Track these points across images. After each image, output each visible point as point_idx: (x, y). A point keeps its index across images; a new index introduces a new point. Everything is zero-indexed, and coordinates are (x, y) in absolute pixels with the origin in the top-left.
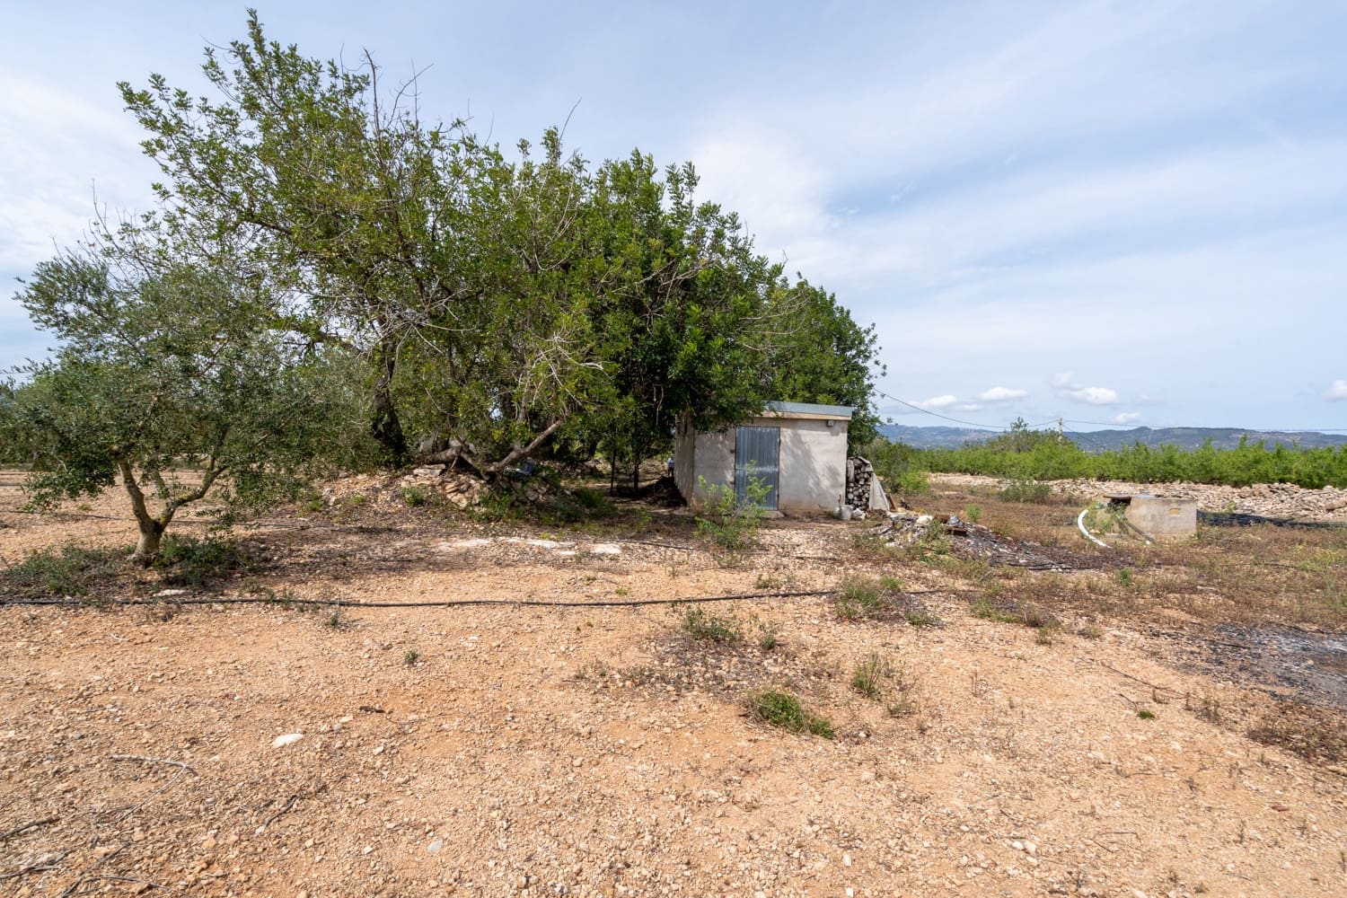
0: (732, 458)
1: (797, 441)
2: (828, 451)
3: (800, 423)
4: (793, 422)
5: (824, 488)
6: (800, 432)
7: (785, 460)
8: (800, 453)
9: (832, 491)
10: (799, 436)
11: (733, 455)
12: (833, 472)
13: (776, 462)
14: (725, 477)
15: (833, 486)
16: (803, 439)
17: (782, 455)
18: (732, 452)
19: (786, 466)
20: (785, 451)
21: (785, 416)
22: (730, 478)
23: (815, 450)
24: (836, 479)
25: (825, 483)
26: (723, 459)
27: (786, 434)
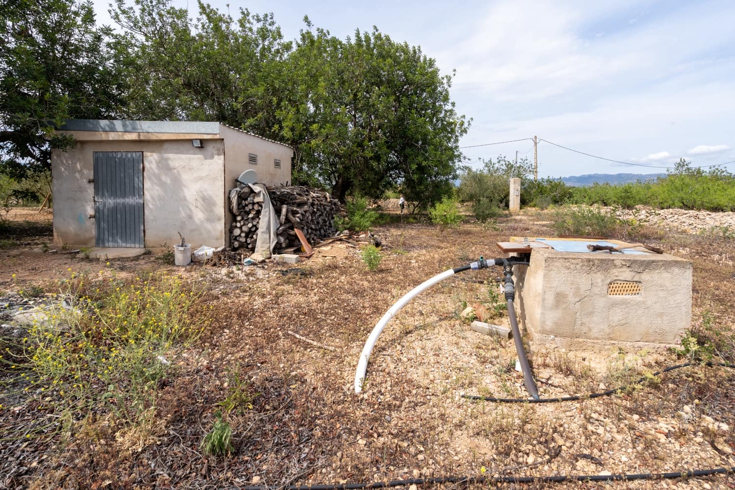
0: (90, 190)
1: (165, 167)
2: (201, 178)
3: (166, 146)
4: (159, 144)
5: (197, 221)
6: (166, 155)
7: (151, 191)
8: (169, 181)
9: (209, 226)
10: (167, 159)
11: (92, 185)
12: (207, 202)
13: (141, 192)
14: (85, 211)
15: (208, 220)
16: (172, 164)
17: (147, 184)
18: (90, 182)
19: (153, 198)
20: (150, 179)
21: (142, 138)
22: (90, 211)
23: (185, 177)
24: (212, 211)
25: (199, 215)
26: (81, 190)
27: (151, 159)
